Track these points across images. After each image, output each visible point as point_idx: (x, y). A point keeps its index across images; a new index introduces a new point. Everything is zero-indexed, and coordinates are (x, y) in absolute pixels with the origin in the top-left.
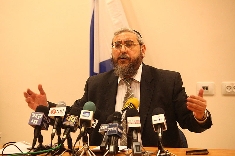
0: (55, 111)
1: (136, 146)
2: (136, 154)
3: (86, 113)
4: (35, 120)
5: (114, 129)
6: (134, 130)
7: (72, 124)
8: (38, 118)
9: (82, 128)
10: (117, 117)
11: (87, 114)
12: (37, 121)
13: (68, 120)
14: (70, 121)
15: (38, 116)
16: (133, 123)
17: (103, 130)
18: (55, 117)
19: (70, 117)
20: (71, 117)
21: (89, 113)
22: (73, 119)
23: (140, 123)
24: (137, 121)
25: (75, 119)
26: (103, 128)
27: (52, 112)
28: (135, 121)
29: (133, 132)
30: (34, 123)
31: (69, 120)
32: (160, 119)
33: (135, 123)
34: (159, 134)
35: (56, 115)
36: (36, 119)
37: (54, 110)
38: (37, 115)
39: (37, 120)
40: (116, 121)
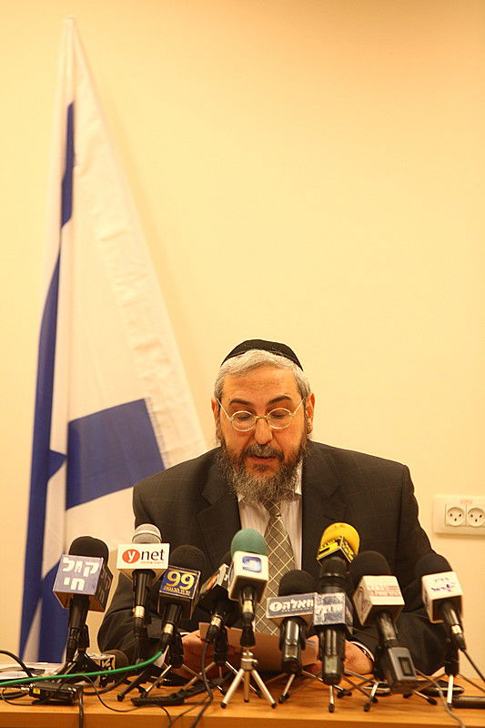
0: (134, 553)
1: (400, 659)
2: (402, 682)
3: (251, 561)
4: (75, 581)
5: (334, 609)
6: (385, 615)
7: (188, 593)
8: (86, 574)
9: (246, 602)
10: (336, 575)
11: (253, 565)
12: (82, 582)
13: (173, 582)
14: (180, 583)
15: (84, 566)
16: (383, 593)
17: (280, 612)
18: (137, 572)
19: (178, 575)
20: (181, 574)
21: (258, 560)
22: (187, 579)
23: (400, 593)
24: (392, 588)
25: (192, 579)
26: (278, 609)
27: (126, 557)
28: (388, 589)
29: (383, 620)
30: (73, 588)
31: (177, 580)
32: (450, 585)
33: (386, 594)
34: (454, 628)
35: (139, 565)
36: (81, 575)
37: (132, 551)
38: (80, 564)
39: (84, 578)
40: (332, 586)
